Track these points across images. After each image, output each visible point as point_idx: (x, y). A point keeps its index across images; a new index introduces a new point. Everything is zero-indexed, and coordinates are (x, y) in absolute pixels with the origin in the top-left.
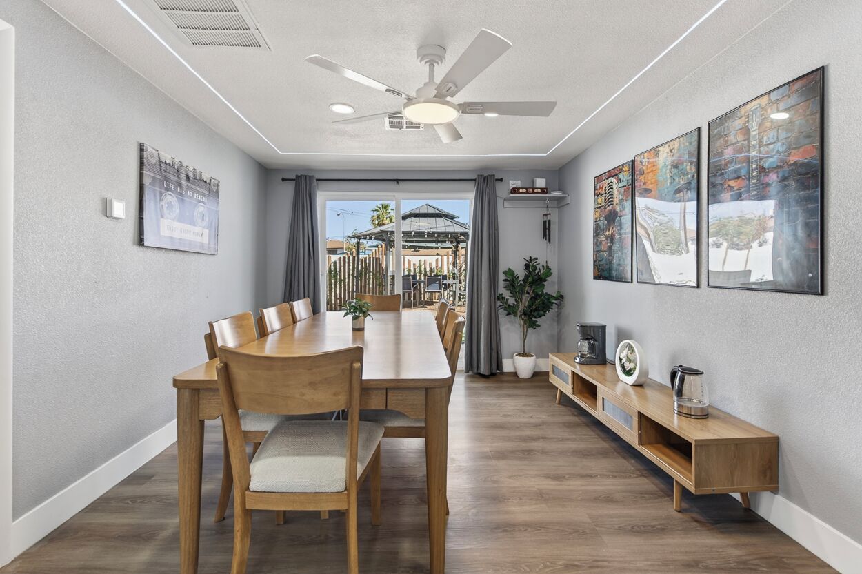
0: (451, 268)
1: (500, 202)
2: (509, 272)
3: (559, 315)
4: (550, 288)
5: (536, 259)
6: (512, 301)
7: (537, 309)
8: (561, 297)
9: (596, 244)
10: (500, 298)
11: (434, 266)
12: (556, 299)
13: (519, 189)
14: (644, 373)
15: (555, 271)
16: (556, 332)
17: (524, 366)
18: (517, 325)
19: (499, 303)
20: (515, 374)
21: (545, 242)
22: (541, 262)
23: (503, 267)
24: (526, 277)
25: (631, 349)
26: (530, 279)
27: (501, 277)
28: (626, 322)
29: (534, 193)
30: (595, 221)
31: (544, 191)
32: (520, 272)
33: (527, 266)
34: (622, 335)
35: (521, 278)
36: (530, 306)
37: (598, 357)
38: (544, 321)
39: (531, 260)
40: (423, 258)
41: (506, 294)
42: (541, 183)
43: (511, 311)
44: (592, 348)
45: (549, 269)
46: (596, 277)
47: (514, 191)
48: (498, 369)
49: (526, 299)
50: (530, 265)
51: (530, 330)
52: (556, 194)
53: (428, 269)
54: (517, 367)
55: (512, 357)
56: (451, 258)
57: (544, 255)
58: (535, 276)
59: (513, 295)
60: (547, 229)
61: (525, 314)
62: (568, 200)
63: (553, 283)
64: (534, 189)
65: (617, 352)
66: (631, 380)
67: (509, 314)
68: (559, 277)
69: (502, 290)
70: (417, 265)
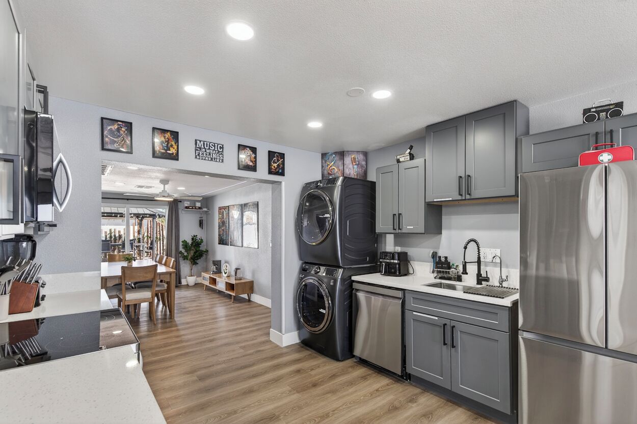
0: (136, 234)
1: (180, 211)
2: (184, 242)
3: (206, 258)
4: (203, 248)
5: (197, 236)
6: (186, 254)
7: (197, 257)
8: (207, 251)
9: (219, 232)
10: (181, 252)
11: (122, 233)
12: (205, 252)
13: (189, 207)
14: (230, 273)
15: (204, 240)
16: (205, 266)
17: (191, 280)
18: (188, 264)
19: (180, 255)
20: (188, 285)
21: (200, 229)
22: (199, 237)
23: (181, 239)
24: (192, 243)
25: (227, 266)
26: (194, 244)
27: (181, 243)
28: (227, 259)
29: (195, 209)
30: (219, 223)
31: (200, 208)
32: (190, 241)
33: (193, 239)
34: (226, 262)
35: (190, 244)
36: (194, 255)
37: (219, 271)
38: (200, 262)
39: (194, 236)
40: (113, 228)
41: (183, 251)
42: (198, 205)
43: (185, 258)
44: (216, 268)
45: (202, 240)
46: (219, 244)
47: (187, 208)
48: (179, 283)
49: (192, 253)
50: (194, 238)
51: (194, 266)
52: (205, 209)
53: (117, 235)
54: (188, 282)
55: (186, 278)
56: (136, 228)
57: (200, 234)
58: (196, 243)
59: (186, 251)
60: (201, 224)
61: (191, 258)
62: (210, 212)
63: (204, 245)
64: (195, 207)
65: (223, 268)
66: (226, 275)
67: (184, 259)
68: (207, 243)
69: (181, 249)
70: (108, 232)
